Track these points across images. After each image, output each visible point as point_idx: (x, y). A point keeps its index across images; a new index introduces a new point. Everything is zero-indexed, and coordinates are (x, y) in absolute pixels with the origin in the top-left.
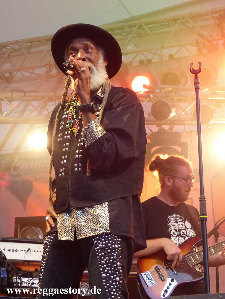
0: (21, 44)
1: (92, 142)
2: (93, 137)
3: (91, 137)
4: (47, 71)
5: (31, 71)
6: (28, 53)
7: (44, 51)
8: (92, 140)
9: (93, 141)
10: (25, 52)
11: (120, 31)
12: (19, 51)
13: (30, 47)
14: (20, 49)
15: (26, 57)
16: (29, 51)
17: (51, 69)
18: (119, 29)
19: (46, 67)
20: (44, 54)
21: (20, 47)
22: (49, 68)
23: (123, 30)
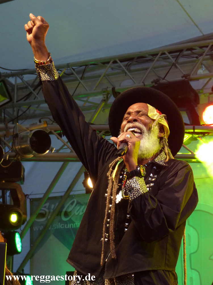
0: (74, 68)
1: (136, 196)
2: (139, 191)
3: (136, 191)
4: (104, 99)
5: (85, 99)
6: (81, 79)
7: (100, 76)
8: (137, 193)
9: (138, 195)
10: (78, 77)
11: (189, 52)
12: (72, 75)
13: (84, 71)
14: (72, 74)
15: (80, 82)
16: (82, 76)
17: (108, 97)
18: (188, 50)
19: (103, 95)
20: (100, 79)
21: (73, 71)
22: (105, 96)
23: (194, 51)
